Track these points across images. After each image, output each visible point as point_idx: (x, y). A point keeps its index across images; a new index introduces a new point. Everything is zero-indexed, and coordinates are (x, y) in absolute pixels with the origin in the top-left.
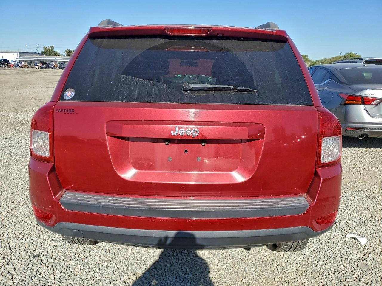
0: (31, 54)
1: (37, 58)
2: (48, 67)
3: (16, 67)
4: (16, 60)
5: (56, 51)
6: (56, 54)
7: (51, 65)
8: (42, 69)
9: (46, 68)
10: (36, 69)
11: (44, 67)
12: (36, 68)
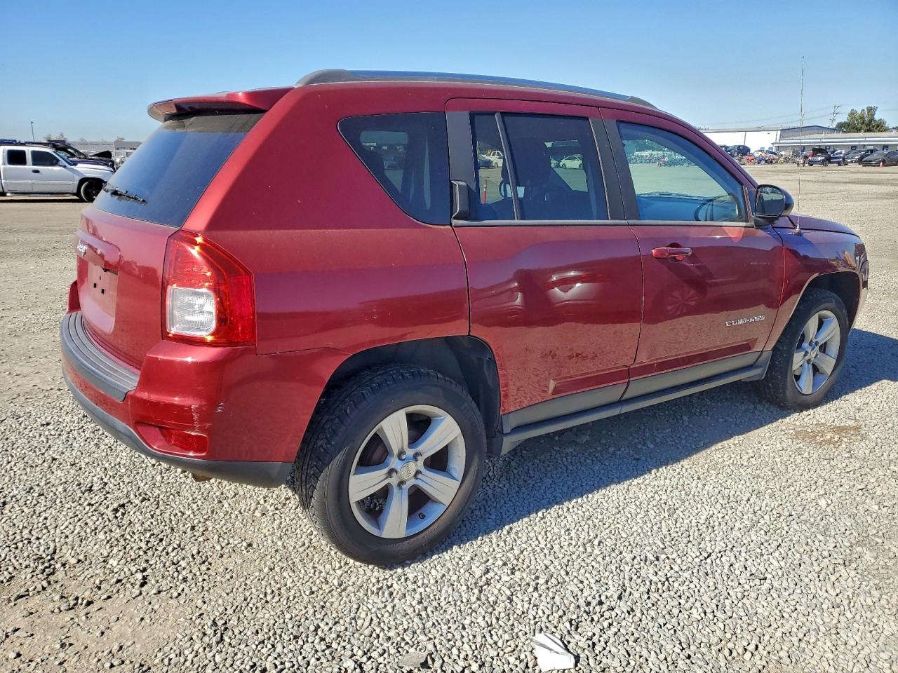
0: (808, 132)
1: (819, 140)
2: (828, 160)
3: (759, 163)
4: (771, 146)
5: (881, 120)
6: (878, 126)
7: (838, 156)
8: (812, 165)
9: (823, 163)
10: (796, 165)
11: (816, 162)
12: (798, 164)
